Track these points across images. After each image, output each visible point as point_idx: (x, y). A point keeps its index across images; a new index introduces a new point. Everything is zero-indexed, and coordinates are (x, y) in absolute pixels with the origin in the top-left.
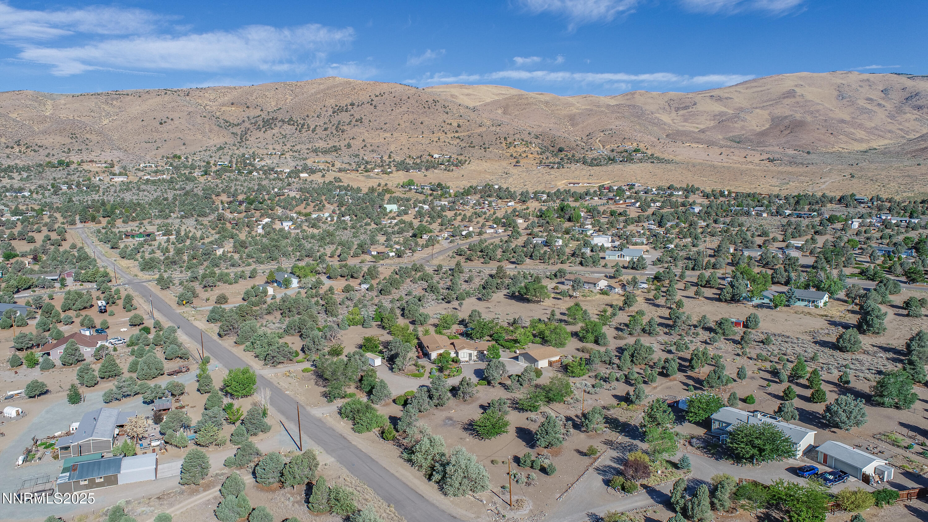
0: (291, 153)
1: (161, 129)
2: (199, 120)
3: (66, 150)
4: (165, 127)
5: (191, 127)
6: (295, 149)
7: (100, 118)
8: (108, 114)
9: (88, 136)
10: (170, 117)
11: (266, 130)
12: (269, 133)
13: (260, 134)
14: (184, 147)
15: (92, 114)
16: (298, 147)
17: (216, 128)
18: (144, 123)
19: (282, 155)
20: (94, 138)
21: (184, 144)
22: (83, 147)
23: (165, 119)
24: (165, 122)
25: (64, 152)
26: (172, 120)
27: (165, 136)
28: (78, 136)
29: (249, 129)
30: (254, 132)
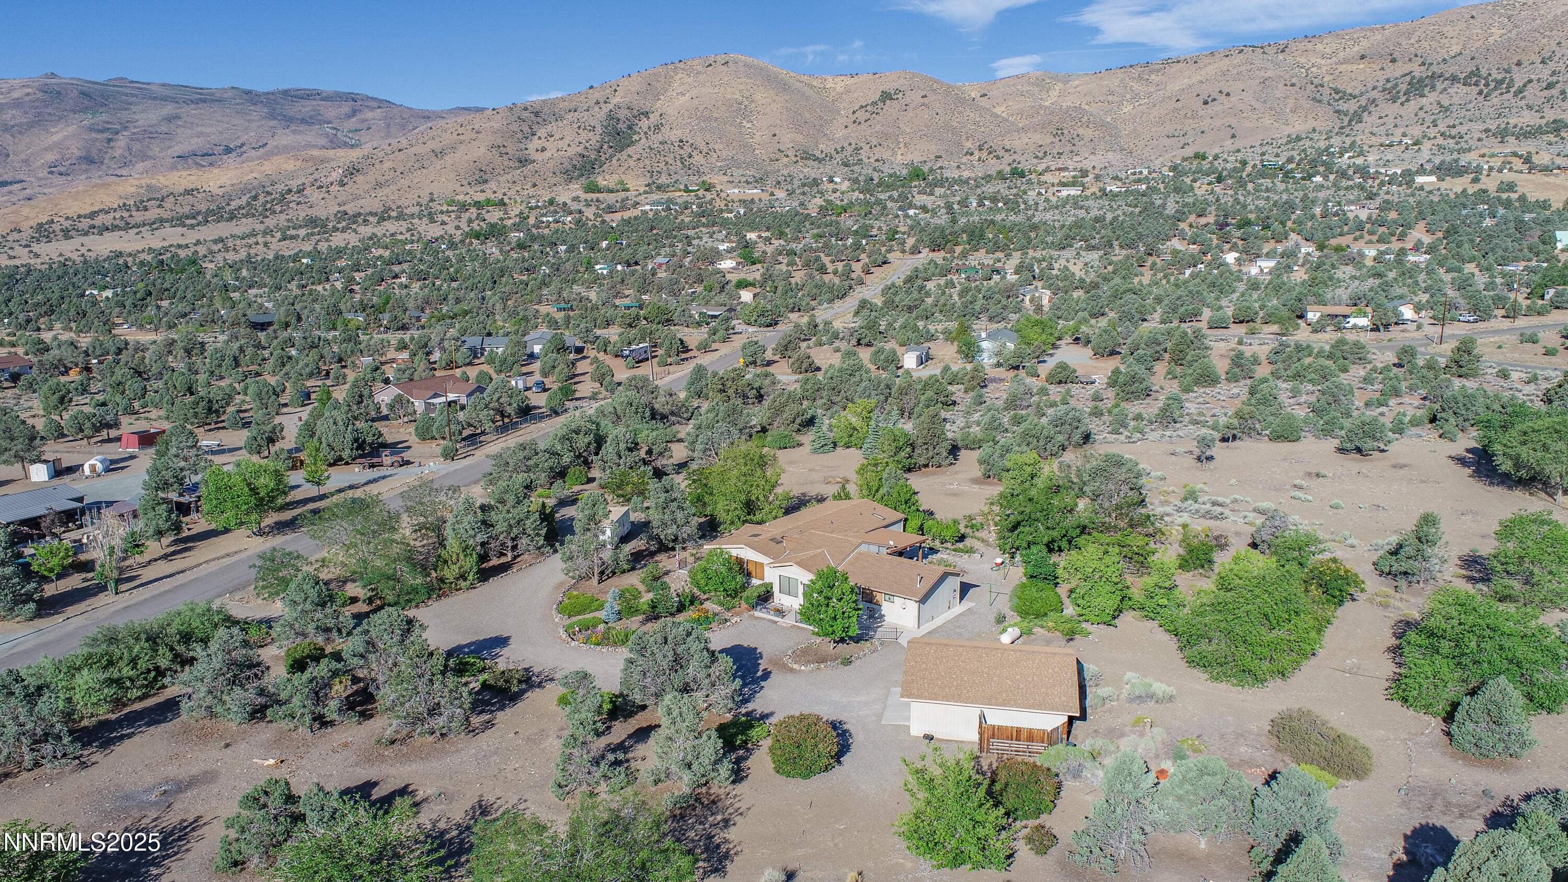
0: (1440, 141)
1: (1201, 113)
2: (1280, 91)
3: (1040, 155)
4: (1213, 108)
5: (1258, 105)
6: (1453, 132)
7: (1121, 103)
8: (1136, 97)
9: (1081, 131)
10: (1225, 91)
11: (1408, 100)
12: (1413, 104)
13: (1392, 109)
14: (1229, 142)
15: (1110, 98)
16: (1462, 129)
17: (1306, 104)
18: (1179, 104)
19: (1415, 144)
20: (1087, 133)
21: (1233, 136)
22: (1069, 147)
23: (1214, 95)
24: (1214, 100)
25: (1036, 157)
26: (1228, 94)
27: (1205, 124)
28: (1065, 132)
29: (1374, 100)
30: (1382, 105)
